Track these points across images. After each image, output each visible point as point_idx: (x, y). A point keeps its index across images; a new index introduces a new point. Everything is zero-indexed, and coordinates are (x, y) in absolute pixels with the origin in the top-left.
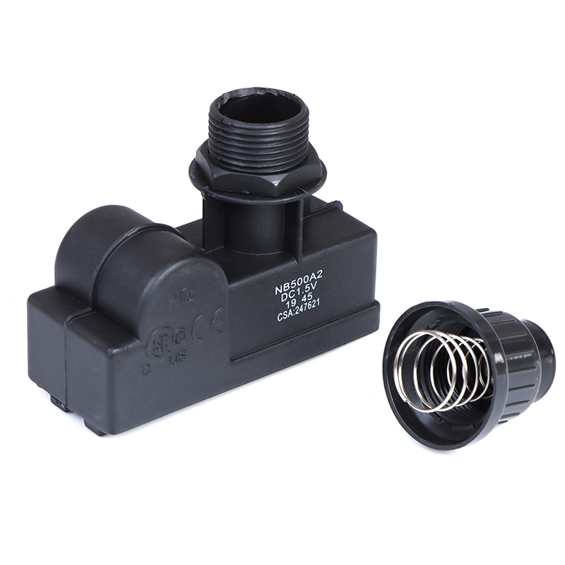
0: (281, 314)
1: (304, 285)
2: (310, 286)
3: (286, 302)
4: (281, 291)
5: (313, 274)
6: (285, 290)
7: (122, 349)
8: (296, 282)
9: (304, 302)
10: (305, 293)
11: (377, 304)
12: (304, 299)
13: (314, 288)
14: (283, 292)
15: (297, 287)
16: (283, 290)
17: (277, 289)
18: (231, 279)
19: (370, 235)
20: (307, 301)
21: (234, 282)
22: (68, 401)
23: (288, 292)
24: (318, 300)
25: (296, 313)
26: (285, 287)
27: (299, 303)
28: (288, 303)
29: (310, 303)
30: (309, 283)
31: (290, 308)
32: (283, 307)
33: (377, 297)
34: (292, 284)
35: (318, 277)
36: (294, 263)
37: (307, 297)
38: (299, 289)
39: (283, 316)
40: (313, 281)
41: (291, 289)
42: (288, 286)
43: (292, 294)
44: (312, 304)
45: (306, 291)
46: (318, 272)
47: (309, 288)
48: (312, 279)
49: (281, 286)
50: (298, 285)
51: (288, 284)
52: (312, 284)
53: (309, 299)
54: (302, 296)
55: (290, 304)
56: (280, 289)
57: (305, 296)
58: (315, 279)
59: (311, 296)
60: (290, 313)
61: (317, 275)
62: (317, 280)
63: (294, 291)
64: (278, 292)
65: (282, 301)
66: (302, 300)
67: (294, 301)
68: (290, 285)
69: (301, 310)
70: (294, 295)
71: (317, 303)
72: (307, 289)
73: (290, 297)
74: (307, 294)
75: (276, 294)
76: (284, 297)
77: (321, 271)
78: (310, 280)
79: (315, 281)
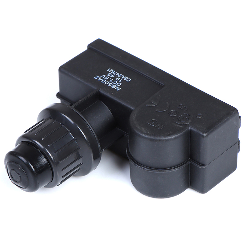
0: (127, 81)
1: (107, 80)
2: (105, 77)
4: (118, 87)
5: (99, 80)
6: (116, 86)
7: (199, 132)
8: (108, 84)
9: (114, 75)
10: (110, 77)
12: (113, 76)
13: (105, 76)
14: (117, 86)
15: (110, 82)
17: (118, 90)
18: (130, 111)
20: (112, 74)
21: (131, 109)
22: (236, 142)
23: (116, 84)
24: (108, 70)
25: (121, 75)
26: (115, 87)
27: (116, 77)
28: (120, 81)
29: (112, 72)
30: (104, 79)
31: (121, 79)
32: (123, 81)
33: (86, 48)
34: (111, 85)
35: (99, 77)
36: (101, 91)
38: (111, 81)
39: (127, 79)
40: (102, 78)
41: (113, 84)
42: (113, 86)
43: (115, 82)
44: (112, 71)
45: (109, 78)
46: (97, 78)
47: (106, 77)
48: (102, 79)
49: (116, 89)
50: (109, 82)
51: (112, 87)
52: (104, 78)
53: (111, 74)
54: (112, 78)
55: (120, 80)
56: (117, 88)
57: (111, 77)
58: (100, 78)
59: (109, 74)
60: (123, 77)
61: (98, 78)
62: (100, 77)
63: (113, 82)
64: (119, 89)
65: (121, 84)
66: (114, 76)
67: (117, 79)
68: (112, 85)
69: (118, 74)
70: (114, 81)
71: (110, 70)
72: (107, 78)
73: (117, 82)
74: (109, 76)
75: (121, 88)
76: (119, 84)
77: (95, 78)
78: (103, 79)
79: (101, 77)
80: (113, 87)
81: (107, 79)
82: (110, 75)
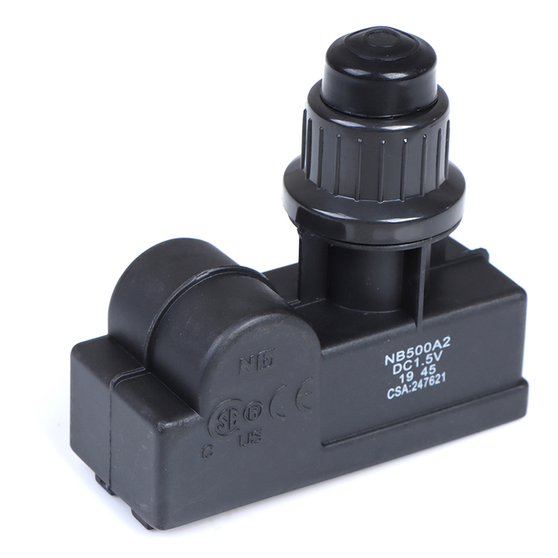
0: (392, 390)
1: (424, 355)
2: (433, 356)
3: (400, 374)
4: (393, 361)
5: (437, 341)
6: (398, 360)
7: (175, 423)
8: (414, 350)
9: (423, 377)
10: (426, 365)
11: (524, 383)
12: (424, 372)
13: (438, 359)
14: (396, 362)
15: (415, 357)
16: (397, 360)
17: (387, 357)
18: (324, 343)
19: (517, 296)
20: (429, 375)
21: (330, 346)
22: (112, 482)
23: (402, 363)
24: (444, 374)
25: (414, 389)
26: (398, 356)
27: (418, 377)
28: (402, 376)
29: (433, 378)
30: (431, 352)
31: (405, 382)
32: (396, 382)
33: (526, 374)
34: (408, 352)
35: (445, 346)
36: (412, 325)
37: (428, 370)
38: (417, 360)
39: (394, 392)
40: (437, 350)
41: (406, 359)
42: (403, 356)
43: (408, 365)
44: (435, 379)
45: (427, 363)
46: (444, 340)
47: (432, 358)
48: (436, 348)
49: (393, 355)
50: (417, 354)
51: (403, 352)
52: (435, 354)
53: (431, 373)
54: (421, 368)
55: (405, 378)
56: (391, 358)
57: (426, 369)
58: (441, 347)
59: (435, 369)
60: (405, 389)
61: (442, 343)
62: (443, 349)
63: (410, 361)
64: (389, 361)
65: (395, 373)
66: (422, 374)
67: (410, 375)
68: (406, 354)
69: (420, 386)
70: (411, 367)
71: (441, 378)
72: (429, 360)
73: (405, 369)
74: (428, 366)
75: (386, 364)
76: (397, 368)
77: (449, 338)
78: (433, 349)
79: (440, 350)
80: (400, 355)
81: (427, 358)
82: (431, 369)
